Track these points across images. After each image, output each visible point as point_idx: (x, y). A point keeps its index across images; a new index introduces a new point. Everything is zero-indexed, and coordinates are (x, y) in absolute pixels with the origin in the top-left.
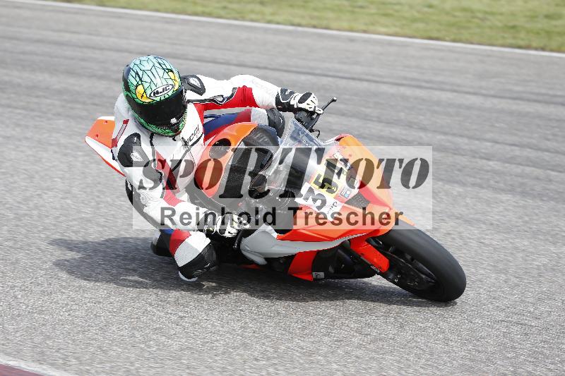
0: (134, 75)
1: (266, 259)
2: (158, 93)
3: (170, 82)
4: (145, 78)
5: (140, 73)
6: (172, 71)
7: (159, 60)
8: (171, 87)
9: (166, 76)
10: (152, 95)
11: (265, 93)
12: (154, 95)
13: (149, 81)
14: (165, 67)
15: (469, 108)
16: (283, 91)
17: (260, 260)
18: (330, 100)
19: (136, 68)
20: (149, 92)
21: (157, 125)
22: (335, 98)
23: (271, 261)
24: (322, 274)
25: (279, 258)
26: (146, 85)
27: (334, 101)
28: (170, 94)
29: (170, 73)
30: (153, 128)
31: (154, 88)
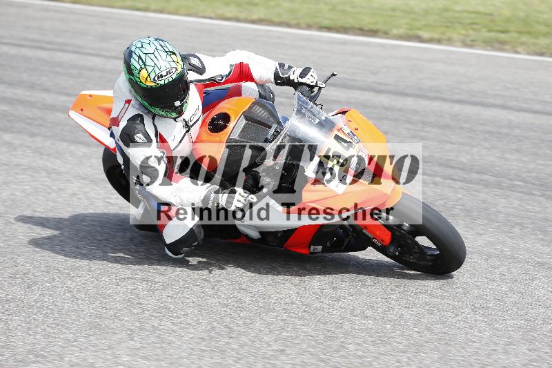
0: (137, 58)
1: (261, 233)
2: (162, 76)
3: (174, 65)
4: (149, 62)
5: (143, 56)
6: (174, 53)
7: (160, 42)
8: (174, 70)
9: (169, 59)
10: (156, 78)
11: (263, 69)
12: (158, 78)
13: (153, 65)
14: (167, 50)
15: (91, 69)
16: (282, 65)
17: (255, 234)
18: (330, 75)
19: (138, 52)
20: (152, 76)
21: (162, 108)
22: (335, 73)
23: (266, 235)
24: (320, 248)
25: (277, 232)
26: (150, 69)
27: (333, 75)
28: (174, 77)
29: (173, 56)
30: (157, 110)
31: (158, 71)
